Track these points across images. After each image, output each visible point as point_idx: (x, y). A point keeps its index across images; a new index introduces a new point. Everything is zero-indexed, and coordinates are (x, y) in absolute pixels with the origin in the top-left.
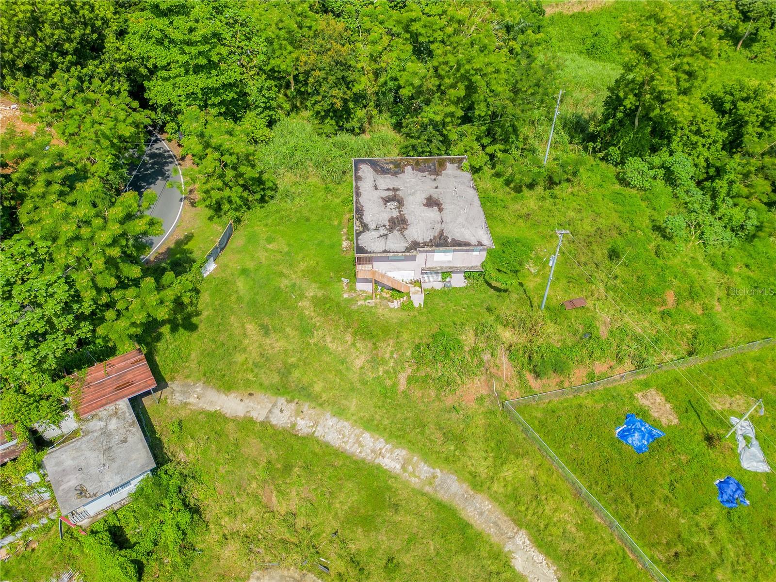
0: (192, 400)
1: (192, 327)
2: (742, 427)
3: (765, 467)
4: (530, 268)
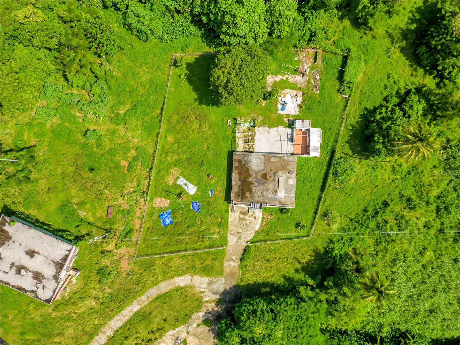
2: (181, 181)
3: (196, 188)
4: (82, 213)
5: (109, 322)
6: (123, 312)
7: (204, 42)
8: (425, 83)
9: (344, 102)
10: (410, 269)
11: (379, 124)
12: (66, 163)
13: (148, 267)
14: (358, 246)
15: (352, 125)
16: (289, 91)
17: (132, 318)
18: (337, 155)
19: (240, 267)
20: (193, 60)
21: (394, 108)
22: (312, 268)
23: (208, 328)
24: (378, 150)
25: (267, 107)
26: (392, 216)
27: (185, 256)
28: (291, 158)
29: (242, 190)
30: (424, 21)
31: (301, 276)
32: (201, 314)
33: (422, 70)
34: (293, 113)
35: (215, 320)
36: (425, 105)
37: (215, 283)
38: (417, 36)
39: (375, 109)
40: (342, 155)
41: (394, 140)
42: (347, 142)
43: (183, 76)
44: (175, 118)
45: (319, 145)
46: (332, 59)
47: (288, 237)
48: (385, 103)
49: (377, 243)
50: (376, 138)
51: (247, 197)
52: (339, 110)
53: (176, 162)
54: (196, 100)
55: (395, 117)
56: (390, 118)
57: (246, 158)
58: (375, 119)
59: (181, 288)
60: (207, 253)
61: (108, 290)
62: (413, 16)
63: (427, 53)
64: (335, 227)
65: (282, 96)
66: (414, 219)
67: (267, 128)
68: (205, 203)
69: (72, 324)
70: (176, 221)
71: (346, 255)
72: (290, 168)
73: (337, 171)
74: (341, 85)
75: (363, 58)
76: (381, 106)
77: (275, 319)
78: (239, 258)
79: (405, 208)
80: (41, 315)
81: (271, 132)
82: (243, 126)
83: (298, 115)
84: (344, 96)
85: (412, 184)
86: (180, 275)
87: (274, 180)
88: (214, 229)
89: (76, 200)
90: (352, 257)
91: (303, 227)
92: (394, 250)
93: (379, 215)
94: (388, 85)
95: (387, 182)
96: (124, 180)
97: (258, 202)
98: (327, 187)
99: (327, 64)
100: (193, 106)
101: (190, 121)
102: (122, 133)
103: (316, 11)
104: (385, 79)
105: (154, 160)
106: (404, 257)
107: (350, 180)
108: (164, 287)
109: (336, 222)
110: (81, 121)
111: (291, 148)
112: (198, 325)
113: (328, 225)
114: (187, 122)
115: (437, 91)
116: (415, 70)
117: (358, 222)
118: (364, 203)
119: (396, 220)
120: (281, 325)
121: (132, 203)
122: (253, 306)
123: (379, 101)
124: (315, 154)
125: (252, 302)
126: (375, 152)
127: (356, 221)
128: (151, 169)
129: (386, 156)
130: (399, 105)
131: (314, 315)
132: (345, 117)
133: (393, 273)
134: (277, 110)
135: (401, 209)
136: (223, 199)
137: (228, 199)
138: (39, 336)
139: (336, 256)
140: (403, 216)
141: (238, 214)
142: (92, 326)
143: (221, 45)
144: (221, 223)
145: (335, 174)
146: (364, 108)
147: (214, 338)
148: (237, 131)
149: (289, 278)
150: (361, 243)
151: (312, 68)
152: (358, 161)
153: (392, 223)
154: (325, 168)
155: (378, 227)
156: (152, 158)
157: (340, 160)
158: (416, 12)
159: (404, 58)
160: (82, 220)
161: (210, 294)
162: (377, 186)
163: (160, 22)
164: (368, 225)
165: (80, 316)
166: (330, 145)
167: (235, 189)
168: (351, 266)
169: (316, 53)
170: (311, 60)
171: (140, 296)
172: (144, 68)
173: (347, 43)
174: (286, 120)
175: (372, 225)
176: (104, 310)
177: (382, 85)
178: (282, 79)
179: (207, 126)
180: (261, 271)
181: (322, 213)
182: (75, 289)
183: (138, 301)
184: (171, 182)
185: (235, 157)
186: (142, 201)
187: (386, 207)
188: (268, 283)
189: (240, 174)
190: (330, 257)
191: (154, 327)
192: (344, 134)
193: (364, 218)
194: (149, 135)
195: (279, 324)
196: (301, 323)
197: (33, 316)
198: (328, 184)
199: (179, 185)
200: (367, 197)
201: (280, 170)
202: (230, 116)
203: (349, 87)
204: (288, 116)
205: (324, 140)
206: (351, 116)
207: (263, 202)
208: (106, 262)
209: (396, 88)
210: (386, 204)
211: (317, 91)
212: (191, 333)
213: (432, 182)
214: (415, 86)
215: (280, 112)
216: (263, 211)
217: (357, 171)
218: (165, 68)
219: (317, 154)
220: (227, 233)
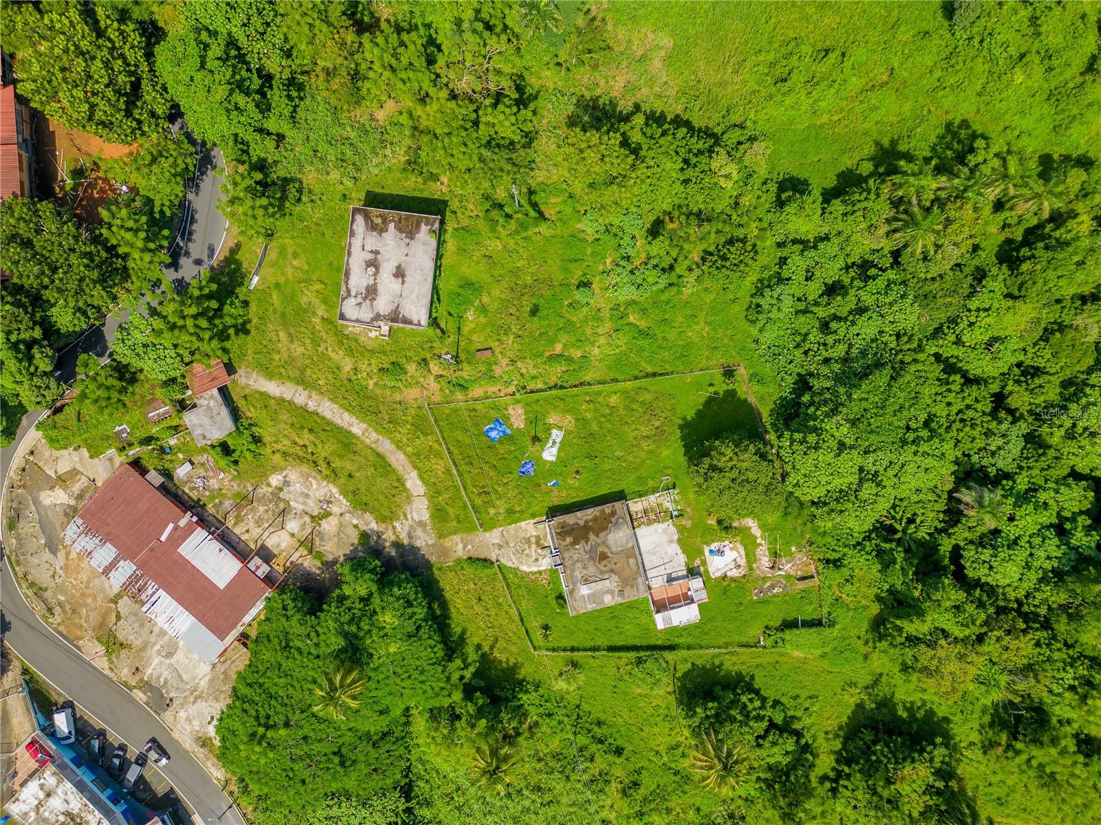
0: (251, 383)
1: (247, 332)
2: (557, 435)
3: (554, 459)
4: (470, 315)
5: (326, 399)
6: (346, 414)
7: (775, 403)
8: (821, 756)
9: (752, 641)
10: (533, 816)
11: (734, 703)
12: (533, 269)
13: (420, 427)
14: (544, 729)
15: (721, 664)
16: (743, 553)
17: (340, 430)
18: (668, 655)
19: (459, 561)
20: (743, 397)
21: (767, 718)
22: (489, 669)
23: (356, 541)
24: (695, 713)
25: (708, 529)
26: (604, 766)
27: (451, 475)
28: (642, 588)
29: (572, 530)
30: (915, 727)
31: (473, 656)
32: (374, 525)
33: (840, 746)
34: (711, 570)
35: (370, 548)
36: (784, 763)
37: (425, 531)
38: (889, 722)
39: (757, 692)
40: (672, 663)
41: (716, 733)
42: (693, 664)
43: (712, 390)
44: (648, 397)
45: (675, 623)
46: (811, 603)
47: (525, 619)
48: (770, 704)
49: (556, 756)
50: (710, 705)
51: (564, 540)
52: (737, 638)
53: (583, 419)
54: (684, 419)
55: (751, 723)
56: (747, 716)
57: (621, 520)
58: (739, 695)
59: (403, 485)
60: (465, 507)
61: (371, 383)
62: (919, 708)
63: (865, 743)
64: (561, 685)
65: (731, 545)
66: (609, 802)
67: (676, 537)
68: (536, 479)
69: (310, 349)
70: (497, 446)
71: (525, 714)
72: (627, 591)
73: (645, 661)
74: (777, 629)
75: (828, 650)
76: (764, 700)
77: (410, 636)
78: (471, 554)
79: (621, 782)
80: (310, 303)
81: (672, 545)
82: (667, 501)
83: (710, 578)
84: (762, 639)
85: (661, 783)
86: (421, 478)
87: (602, 572)
88: (502, 506)
89: (485, 300)
90: (524, 723)
91: (546, 636)
92: (554, 783)
93: (600, 746)
94: (799, 701)
95: (652, 744)
96: (535, 355)
97: (563, 559)
98: (616, 654)
99: (802, 597)
100: (673, 418)
101: (649, 420)
102: (600, 331)
103: (876, 556)
104: (807, 694)
105: (575, 386)
106: (548, 803)
107: (638, 686)
108: (398, 460)
109: (569, 683)
110: (601, 268)
111: (657, 583)
112: (356, 526)
113: (561, 674)
114: (647, 417)
115: (813, 779)
116: (837, 736)
117: (579, 717)
118: (610, 718)
119: (600, 774)
120: (404, 647)
121: (506, 377)
122: (415, 600)
123: (771, 694)
124: (660, 621)
125: (420, 596)
126: (690, 710)
127: (578, 714)
128: (562, 387)
129: (690, 726)
130: (772, 725)
131: (430, 691)
132: (730, 649)
133: (519, 792)
134: (708, 544)
135: (618, 777)
136: (551, 504)
137: (553, 512)
138: (280, 309)
139: (519, 699)
140: (607, 782)
141: (535, 534)
142: (314, 376)
143: (776, 431)
144: (515, 513)
145: (639, 661)
146: (753, 675)
147: (345, 555)
148: (657, 495)
149: (464, 639)
150: (549, 731)
151: (788, 577)
152: (670, 689)
153: (595, 768)
154: (644, 643)
155: (581, 750)
156: (577, 383)
157: (663, 662)
158: (926, 711)
159: (849, 712)
160: (461, 317)
161: (406, 529)
162: (642, 730)
163: (782, 333)
164: (580, 733)
165: (324, 356)
166: (681, 641)
167: (570, 519)
168: (510, 726)
169: (812, 577)
170: (799, 573)
171: (376, 430)
172: (707, 329)
173: (844, 619)
174: (697, 562)
175: (582, 740)
176: (341, 386)
177: (798, 691)
178: (756, 538)
179: (652, 447)
180: (462, 594)
181: (575, 659)
182: (362, 339)
183: (367, 430)
184: (551, 421)
185: (618, 505)
186: (512, 389)
187: (615, 753)
188: (448, 609)
189: (595, 519)
190: (514, 691)
191: (337, 463)
192: (703, 657)
193: (587, 725)
194: (610, 368)
195: (405, 644)
196: (415, 674)
197: (306, 292)
198: (623, 654)
199: (550, 434)
200: (620, 720)
201: (620, 577)
202: (676, 477)
203: (776, 643)
204: (704, 563)
205: (685, 628)
206: (734, 659)
207: (565, 567)
208: (412, 368)
209: (798, 714)
210: (619, 751)
211: (756, 595)
212: (341, 519)
213: (674, 813)
214: (810, 742)
215: (706, 550)
216: (551, 570)
217: (655, 692)
218: (717, 360)
219: (660, 626)
220: (501, 526)
